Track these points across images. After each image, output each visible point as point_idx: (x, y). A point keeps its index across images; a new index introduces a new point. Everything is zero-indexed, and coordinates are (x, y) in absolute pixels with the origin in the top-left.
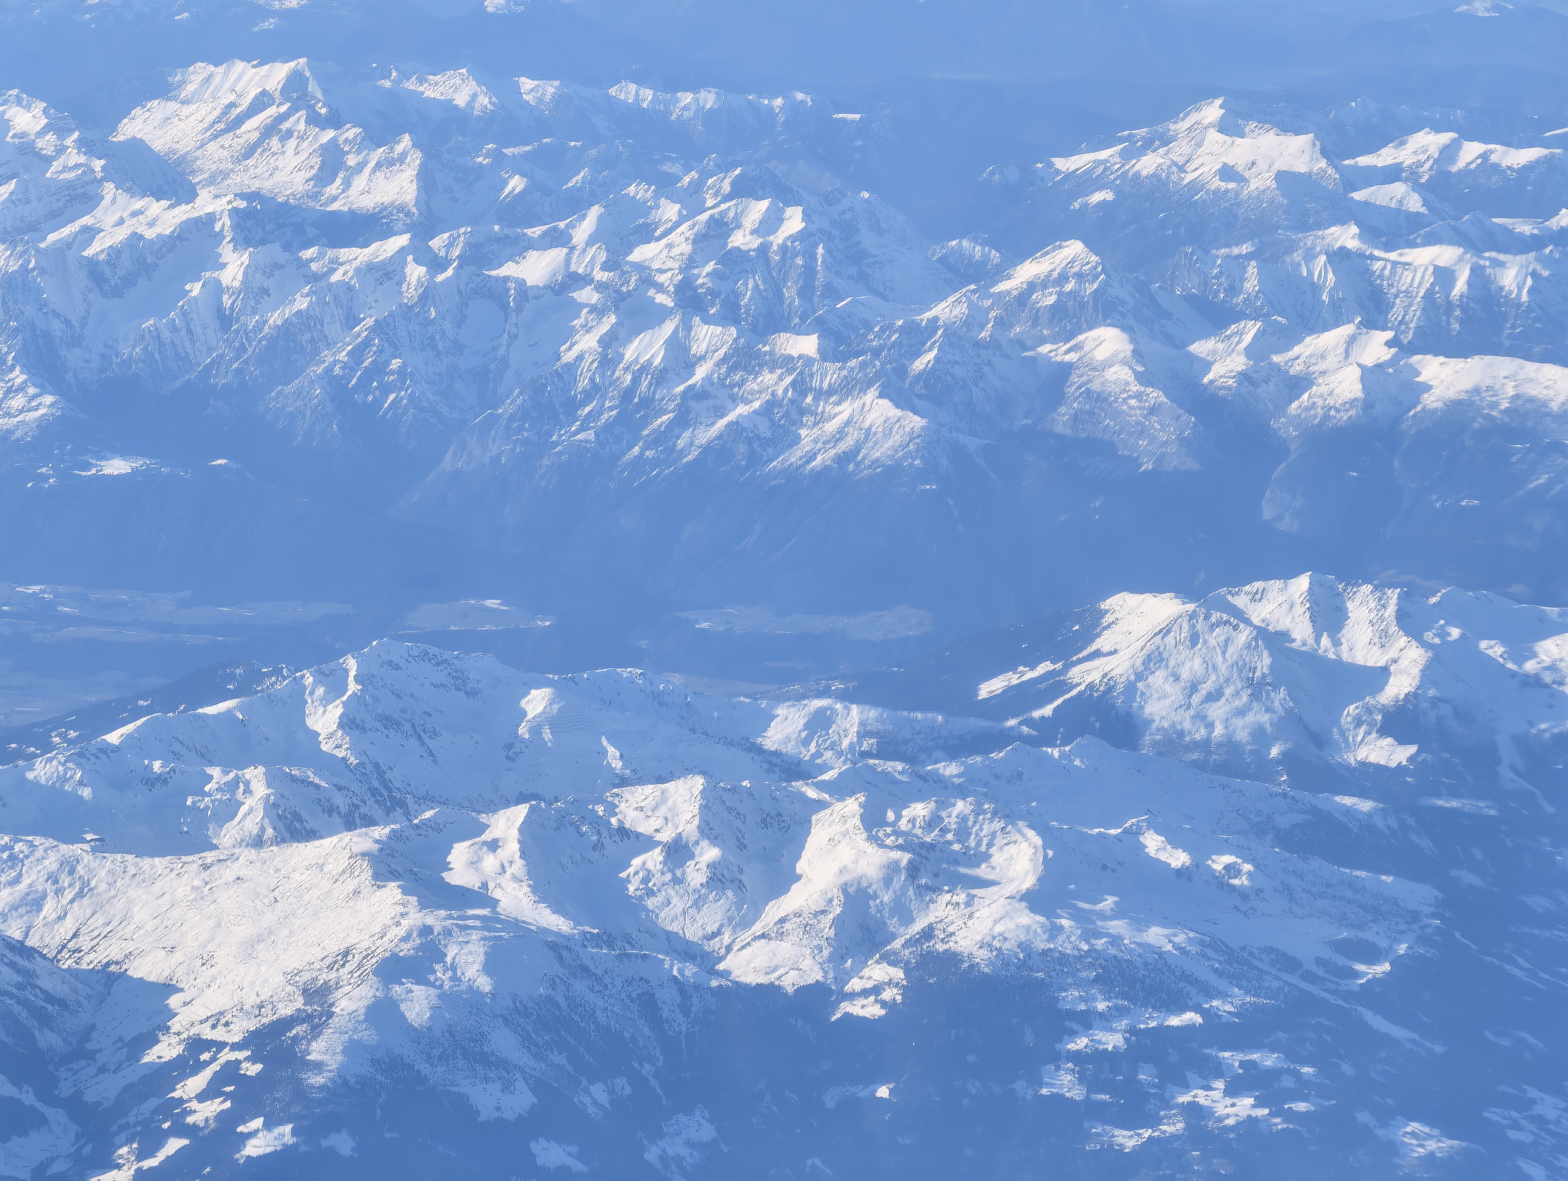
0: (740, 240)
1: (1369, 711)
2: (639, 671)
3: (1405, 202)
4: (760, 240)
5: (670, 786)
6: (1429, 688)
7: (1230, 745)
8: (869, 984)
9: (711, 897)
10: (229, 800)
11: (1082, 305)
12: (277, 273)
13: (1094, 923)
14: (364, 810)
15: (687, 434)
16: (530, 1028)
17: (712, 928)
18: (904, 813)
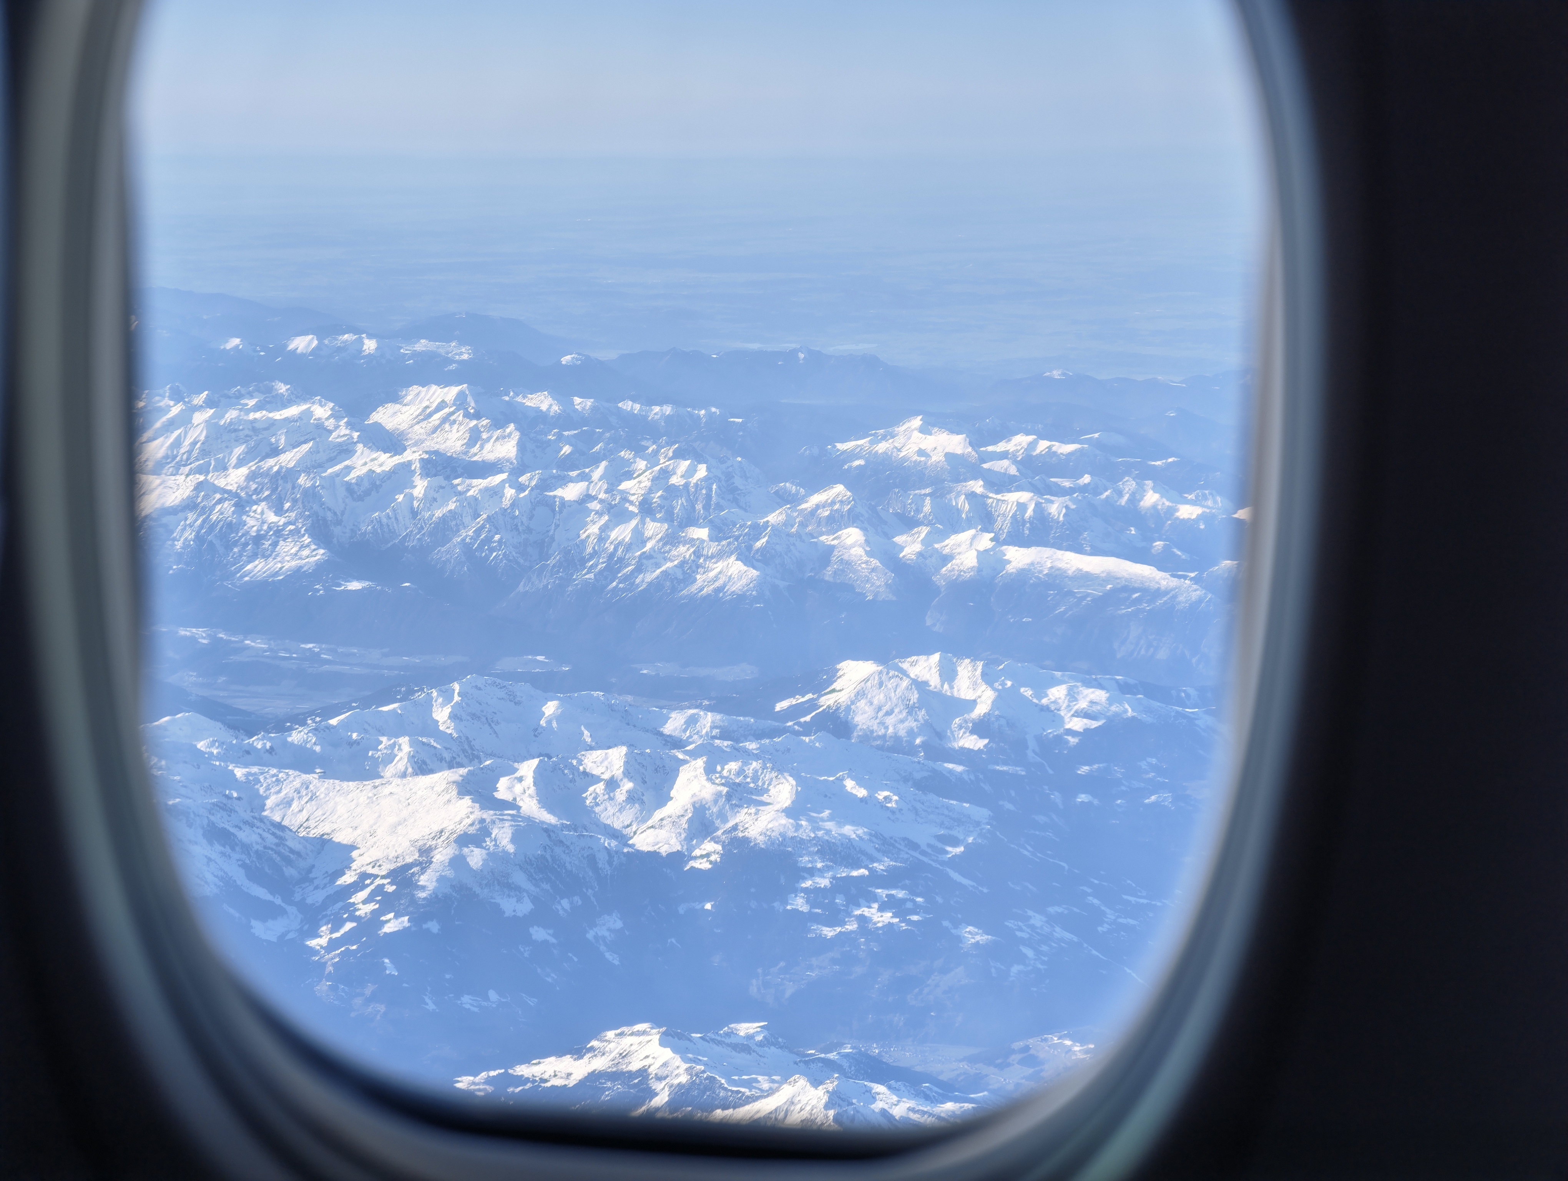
0: (675, 480)
1: (966, 721)
2: (602, 694)
3: (1008, 470)
4: (685, 481)
5: (610, 751)
6: (995, 711)
7: (897, 738)
8: (704, 853)
9: (628, 807)
10: (391, 753)
11: (842, 516)
12: (441, 490)
13: (818, 823)
14: (458, 760)
15: (641, 576)
16: (532, 871)
17: (627, 823)
18: (726, 767)
